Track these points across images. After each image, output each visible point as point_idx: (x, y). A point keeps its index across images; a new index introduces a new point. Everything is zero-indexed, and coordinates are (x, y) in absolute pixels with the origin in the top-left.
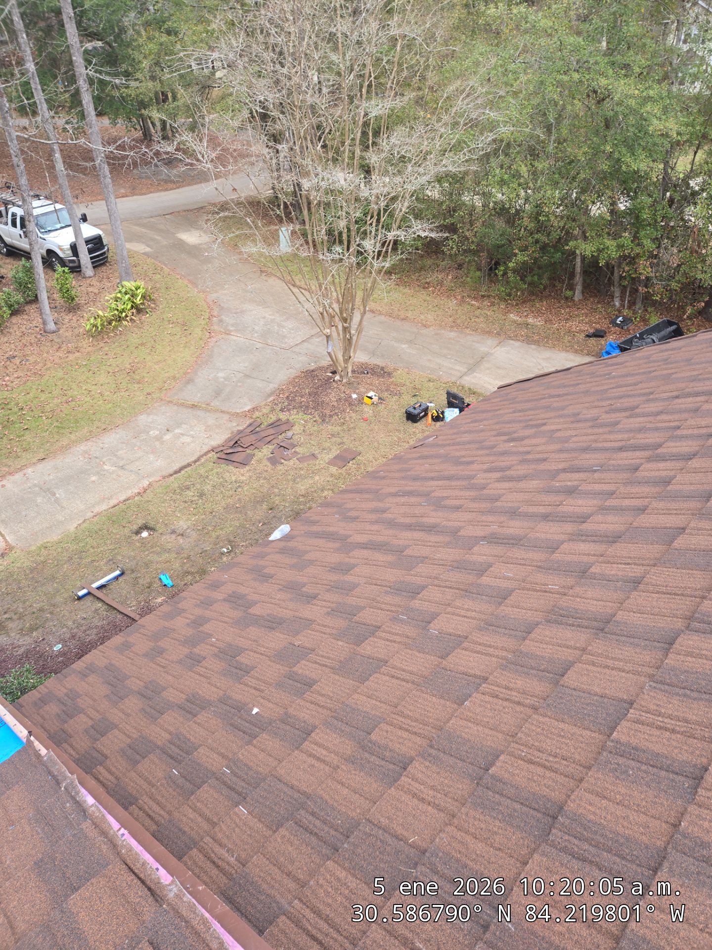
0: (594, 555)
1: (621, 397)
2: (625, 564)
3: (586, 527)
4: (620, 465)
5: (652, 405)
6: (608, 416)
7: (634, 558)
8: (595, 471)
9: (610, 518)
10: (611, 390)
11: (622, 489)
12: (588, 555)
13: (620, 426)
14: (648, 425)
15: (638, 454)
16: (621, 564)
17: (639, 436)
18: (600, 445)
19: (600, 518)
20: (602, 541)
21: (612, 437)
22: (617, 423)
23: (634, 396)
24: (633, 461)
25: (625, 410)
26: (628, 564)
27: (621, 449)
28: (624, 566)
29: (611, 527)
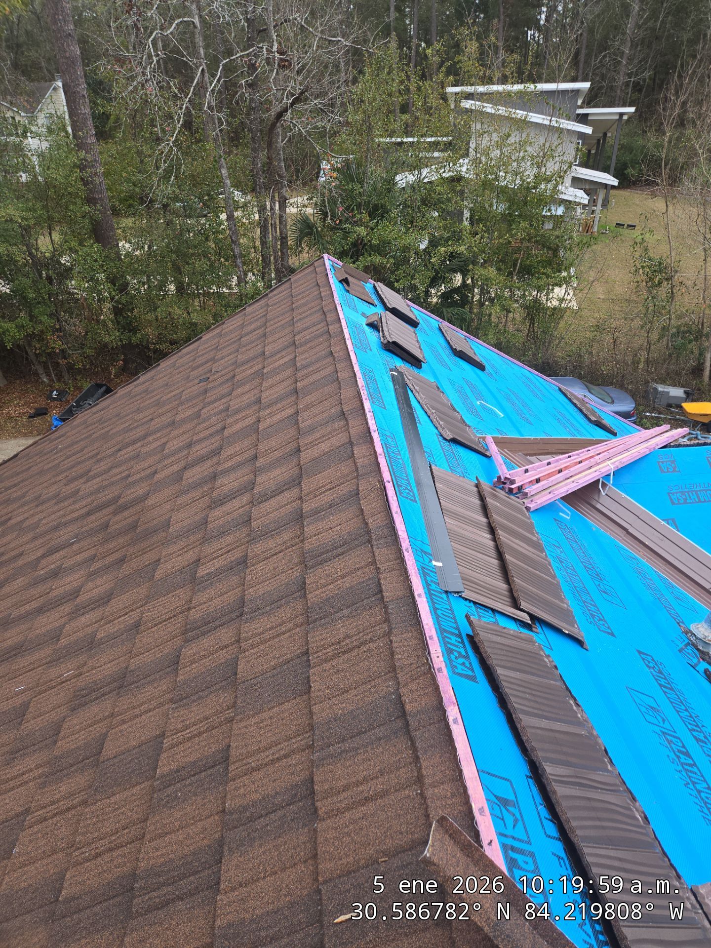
0: (96, 622)
1: (72, 467)
2: (123, 615)
3: (82, 598)
4: (92, 529)
5: (102, 464)
6: (68, 487)
7: (130, 605)
8: (73, 543)
9: (99, 581)
10: (62, 463)
11: (101, 550)
12: (91, 624)
13: (81, 493)
14: (105, 483)
15: (104, 512)
16: (120, 617)
17: (100, 496)
18: (69, 518)
19: (90, 585)
20: (99, 606)
21: (77, 506)
22: (78, 491)
23: (84, 461)
24: (102, 521)
25: (81, 476)
26: (126, 614)
27: (88, 514)
28: (123, 618)
29: (102, 589)
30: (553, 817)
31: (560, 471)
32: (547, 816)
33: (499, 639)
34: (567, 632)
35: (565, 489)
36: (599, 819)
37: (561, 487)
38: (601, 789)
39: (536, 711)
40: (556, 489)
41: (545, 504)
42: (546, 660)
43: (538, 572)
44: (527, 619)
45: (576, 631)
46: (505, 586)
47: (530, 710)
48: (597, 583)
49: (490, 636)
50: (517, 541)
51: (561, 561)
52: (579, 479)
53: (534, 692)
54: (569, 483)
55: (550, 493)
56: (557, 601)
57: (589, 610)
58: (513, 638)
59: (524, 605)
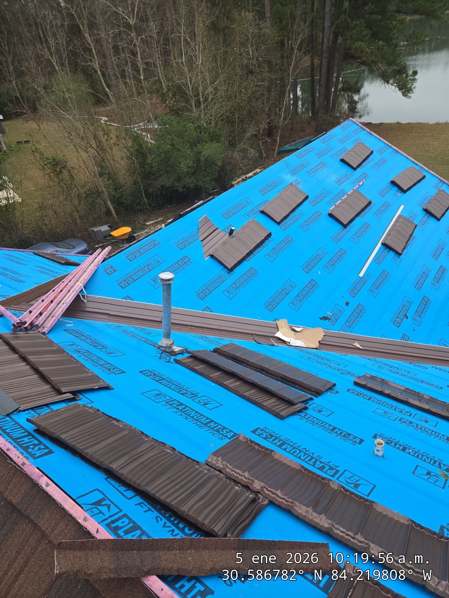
30: (128, 487)
31: (52, 302)
32: (125, 489)
33: (56, 419)
34: (97, 387)
35: (60, 310)
36: (151, 468)
37: (58, 310)
38: (146, 453)
39: (95, 442)
40: (55, 313)
41: (53, 325)
42: (90, 410)
43: (66, 366)
44: (70, 396)
45: (102, 383)
46: (48, 386)
47: (91, 444)
48: (104, 351)
49: (49, 421)
50: (45, 356)
51: (78, 352)
52: (66, 300)
53: (90, 433)
54: (62, 306)
55: (52, 317)
56: (84, 375)
57: (105, 368)
58: (65, 412)
59: (63, 390)
